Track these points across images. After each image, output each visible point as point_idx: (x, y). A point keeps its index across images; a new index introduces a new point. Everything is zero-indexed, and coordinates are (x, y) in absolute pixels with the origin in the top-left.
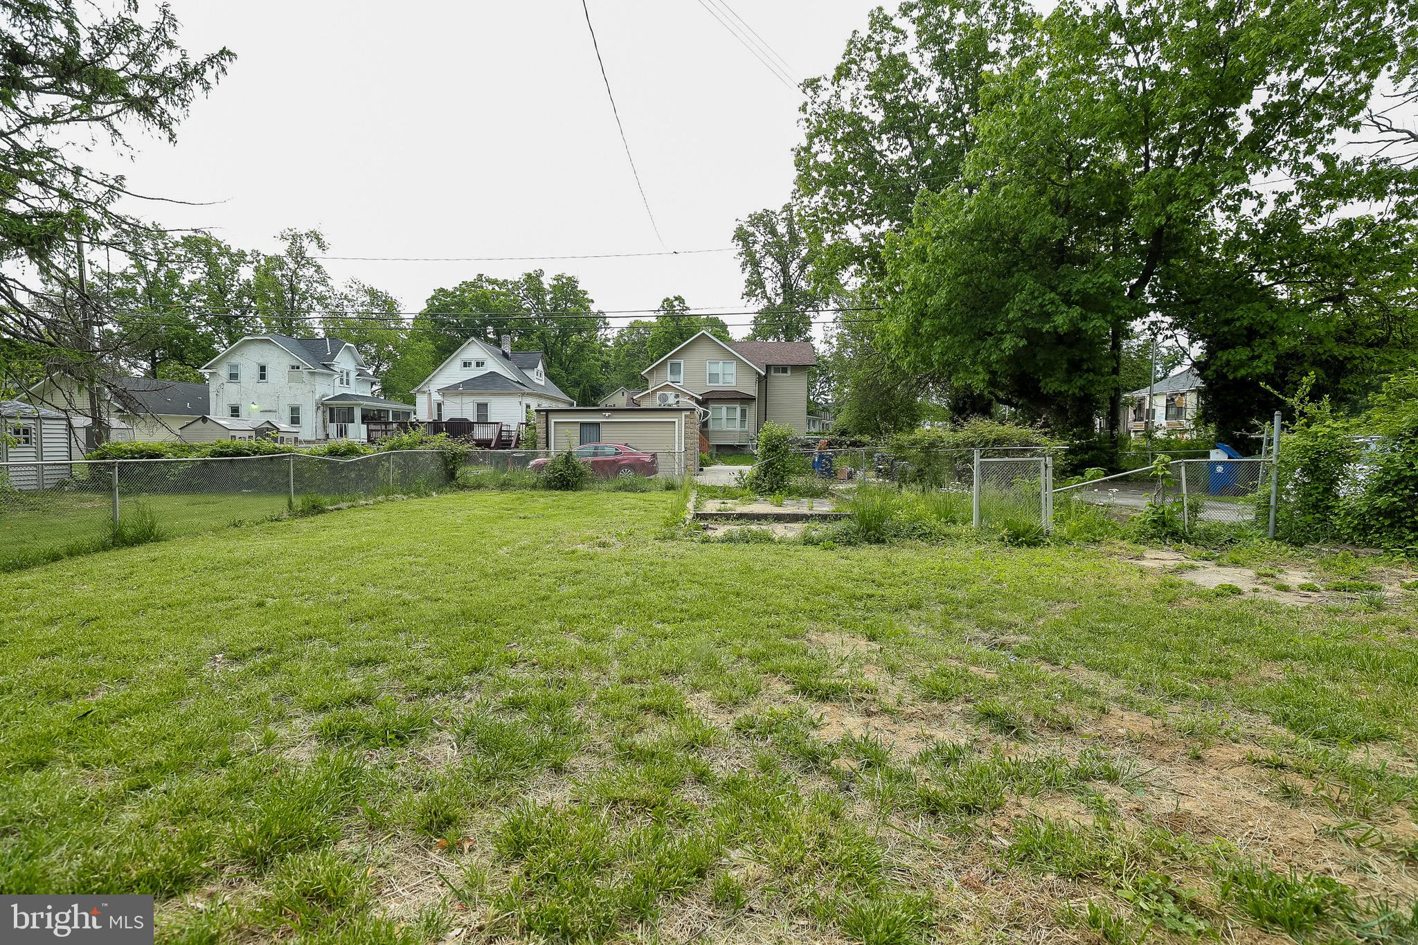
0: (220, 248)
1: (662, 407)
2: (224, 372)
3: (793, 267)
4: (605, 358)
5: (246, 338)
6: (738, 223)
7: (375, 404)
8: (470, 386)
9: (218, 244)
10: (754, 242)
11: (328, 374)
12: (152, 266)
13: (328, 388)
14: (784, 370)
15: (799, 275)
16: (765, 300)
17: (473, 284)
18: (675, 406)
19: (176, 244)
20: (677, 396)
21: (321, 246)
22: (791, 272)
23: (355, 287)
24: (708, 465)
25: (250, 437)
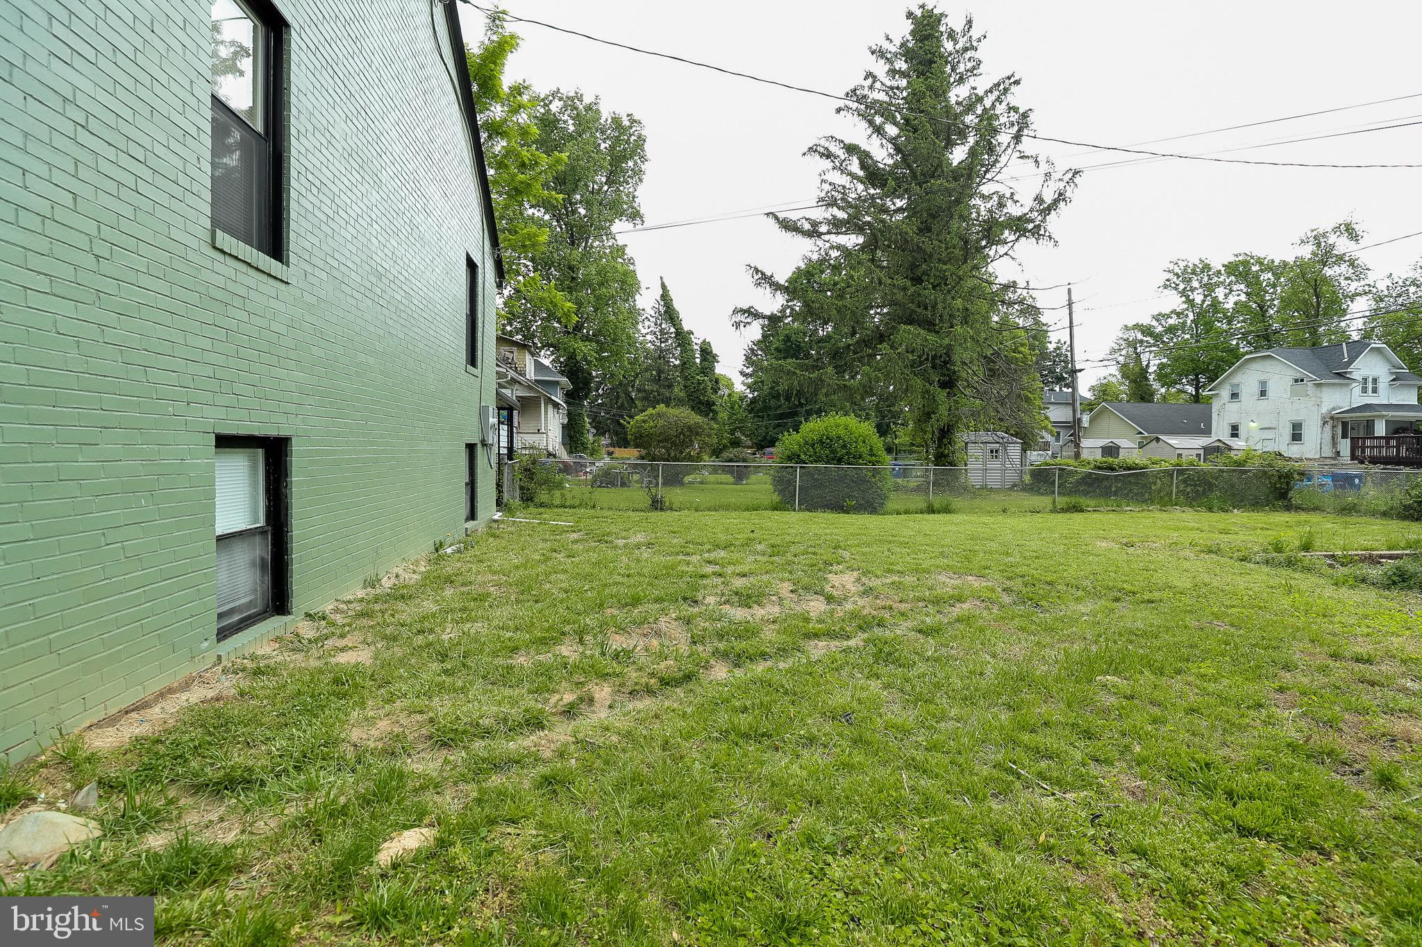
0: (1261, 264)
2: (1225, 393)
5: (1246, 357)
7: (1408, 414)
9: (1259, 262)
11: (1342, 384)
12: (1198, 299)
13: (1343, 399)
19: (1219, 272)
21: (1355, 237)
25: (1198, 455)
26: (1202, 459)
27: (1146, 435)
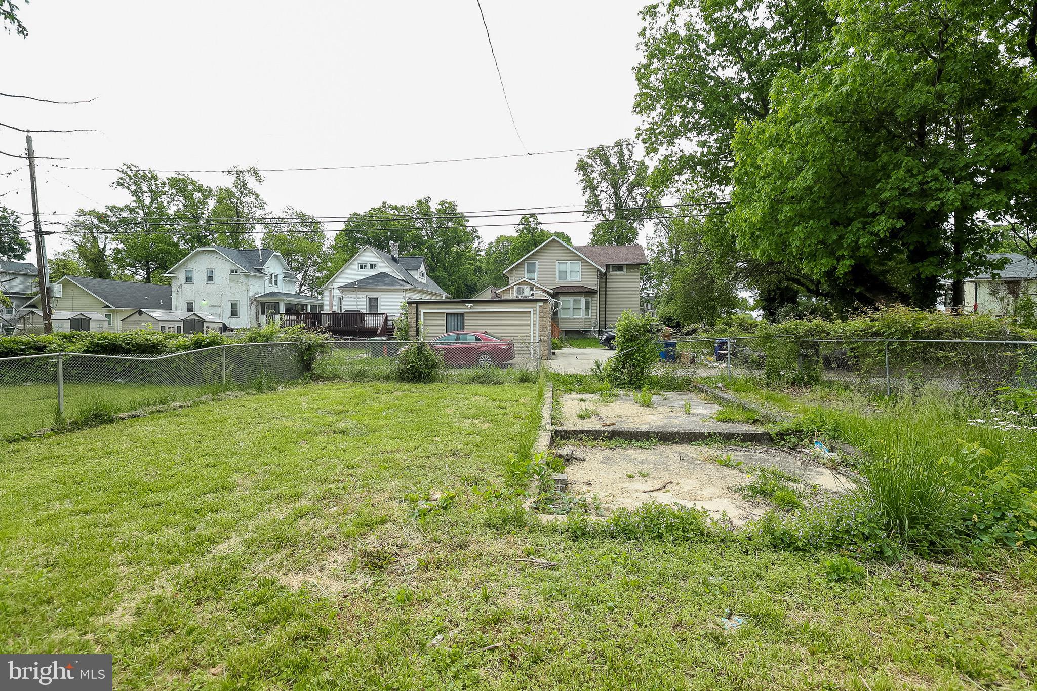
0: (194, 185)
1: (520, 298)
2: (182, 276)
3: (623, 190)
4: (478, 264)
5: (198, 249)
6: (579, 157)
7: (297, 299)
8: (363, 285)
9: (193, 183)
10: (593, 171)
11: (260, 277)
12: (147, 201)
13: (261, 287)
14: (621, 268)
15: (628, 196)
16: (601, 216)
17: (379, 209)
18: (530, 298)
19: (164, 184)
20: (532, 289)
21: (259, 179)
22: (622, 194)
23: (290, 212)
24: (559, 348)
25: (179, 327)
26: (182, 330)
27: (114, 308)
